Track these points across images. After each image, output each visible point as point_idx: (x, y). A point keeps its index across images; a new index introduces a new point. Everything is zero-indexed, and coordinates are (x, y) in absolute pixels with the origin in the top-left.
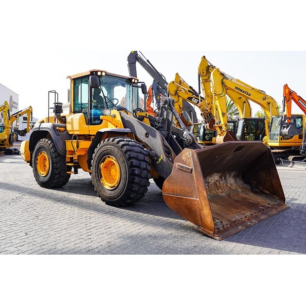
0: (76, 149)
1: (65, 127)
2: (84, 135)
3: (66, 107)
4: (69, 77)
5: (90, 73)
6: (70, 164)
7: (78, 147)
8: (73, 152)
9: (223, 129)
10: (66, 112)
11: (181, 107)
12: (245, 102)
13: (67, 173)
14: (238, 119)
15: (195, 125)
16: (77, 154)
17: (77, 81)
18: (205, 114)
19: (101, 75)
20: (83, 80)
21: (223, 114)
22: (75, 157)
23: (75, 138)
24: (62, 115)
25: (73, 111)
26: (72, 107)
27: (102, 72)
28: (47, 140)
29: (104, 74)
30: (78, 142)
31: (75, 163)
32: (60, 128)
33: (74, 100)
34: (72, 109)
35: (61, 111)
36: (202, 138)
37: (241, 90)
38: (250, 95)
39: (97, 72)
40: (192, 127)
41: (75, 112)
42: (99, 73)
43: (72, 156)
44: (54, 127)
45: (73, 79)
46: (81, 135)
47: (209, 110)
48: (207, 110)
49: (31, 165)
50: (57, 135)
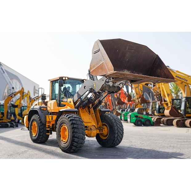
0: (51, 120)
1: (47, 108)
2: (56, 112)
3: (48, 96)
4: (49, 80)
5: (59, 78)
6: (48, 129)
7: (52, 119)
8: (49, 122)
9: (169, 105)
10: (48, 99)
11: (142, 90)
12: (186, 86)
13: (47, 134)
14: (182, 98)
15: (153, 102)
16: (52, 123)
17: (53, 82)
18: (157, 95)
19: (65, 79)
20: (56, 82)
21: (168, 95)
22: (51, 125)
23: (51, 114)
24: (46, 101)
25: (51, 99)
26: (51, 96)
27: (65, 77)
28: (37, 115)
29: (67, 78)
30: (52, 116)
31: (50, 128)
32: (43, 109)
33: (52, 93)
34: (51, 97)
35: (45, 99)
36: (157, 111)
37: (180, 78)
38: (187, 81)
39: (62, 78)
40: (151, 104)
41: (52, 100)
42: (64, 78)
43: (49, 124)
44: (40, 108)
45: (52, 81)
46: (55, 113)
47: (160, 92)
48: (158, 92)
49: (28, 129)
50: (42, 113)
